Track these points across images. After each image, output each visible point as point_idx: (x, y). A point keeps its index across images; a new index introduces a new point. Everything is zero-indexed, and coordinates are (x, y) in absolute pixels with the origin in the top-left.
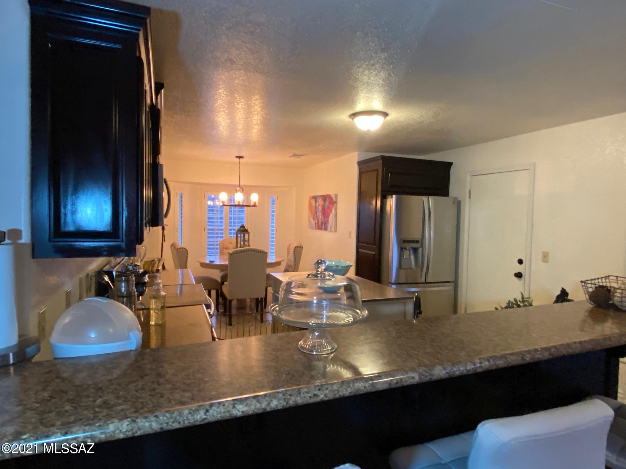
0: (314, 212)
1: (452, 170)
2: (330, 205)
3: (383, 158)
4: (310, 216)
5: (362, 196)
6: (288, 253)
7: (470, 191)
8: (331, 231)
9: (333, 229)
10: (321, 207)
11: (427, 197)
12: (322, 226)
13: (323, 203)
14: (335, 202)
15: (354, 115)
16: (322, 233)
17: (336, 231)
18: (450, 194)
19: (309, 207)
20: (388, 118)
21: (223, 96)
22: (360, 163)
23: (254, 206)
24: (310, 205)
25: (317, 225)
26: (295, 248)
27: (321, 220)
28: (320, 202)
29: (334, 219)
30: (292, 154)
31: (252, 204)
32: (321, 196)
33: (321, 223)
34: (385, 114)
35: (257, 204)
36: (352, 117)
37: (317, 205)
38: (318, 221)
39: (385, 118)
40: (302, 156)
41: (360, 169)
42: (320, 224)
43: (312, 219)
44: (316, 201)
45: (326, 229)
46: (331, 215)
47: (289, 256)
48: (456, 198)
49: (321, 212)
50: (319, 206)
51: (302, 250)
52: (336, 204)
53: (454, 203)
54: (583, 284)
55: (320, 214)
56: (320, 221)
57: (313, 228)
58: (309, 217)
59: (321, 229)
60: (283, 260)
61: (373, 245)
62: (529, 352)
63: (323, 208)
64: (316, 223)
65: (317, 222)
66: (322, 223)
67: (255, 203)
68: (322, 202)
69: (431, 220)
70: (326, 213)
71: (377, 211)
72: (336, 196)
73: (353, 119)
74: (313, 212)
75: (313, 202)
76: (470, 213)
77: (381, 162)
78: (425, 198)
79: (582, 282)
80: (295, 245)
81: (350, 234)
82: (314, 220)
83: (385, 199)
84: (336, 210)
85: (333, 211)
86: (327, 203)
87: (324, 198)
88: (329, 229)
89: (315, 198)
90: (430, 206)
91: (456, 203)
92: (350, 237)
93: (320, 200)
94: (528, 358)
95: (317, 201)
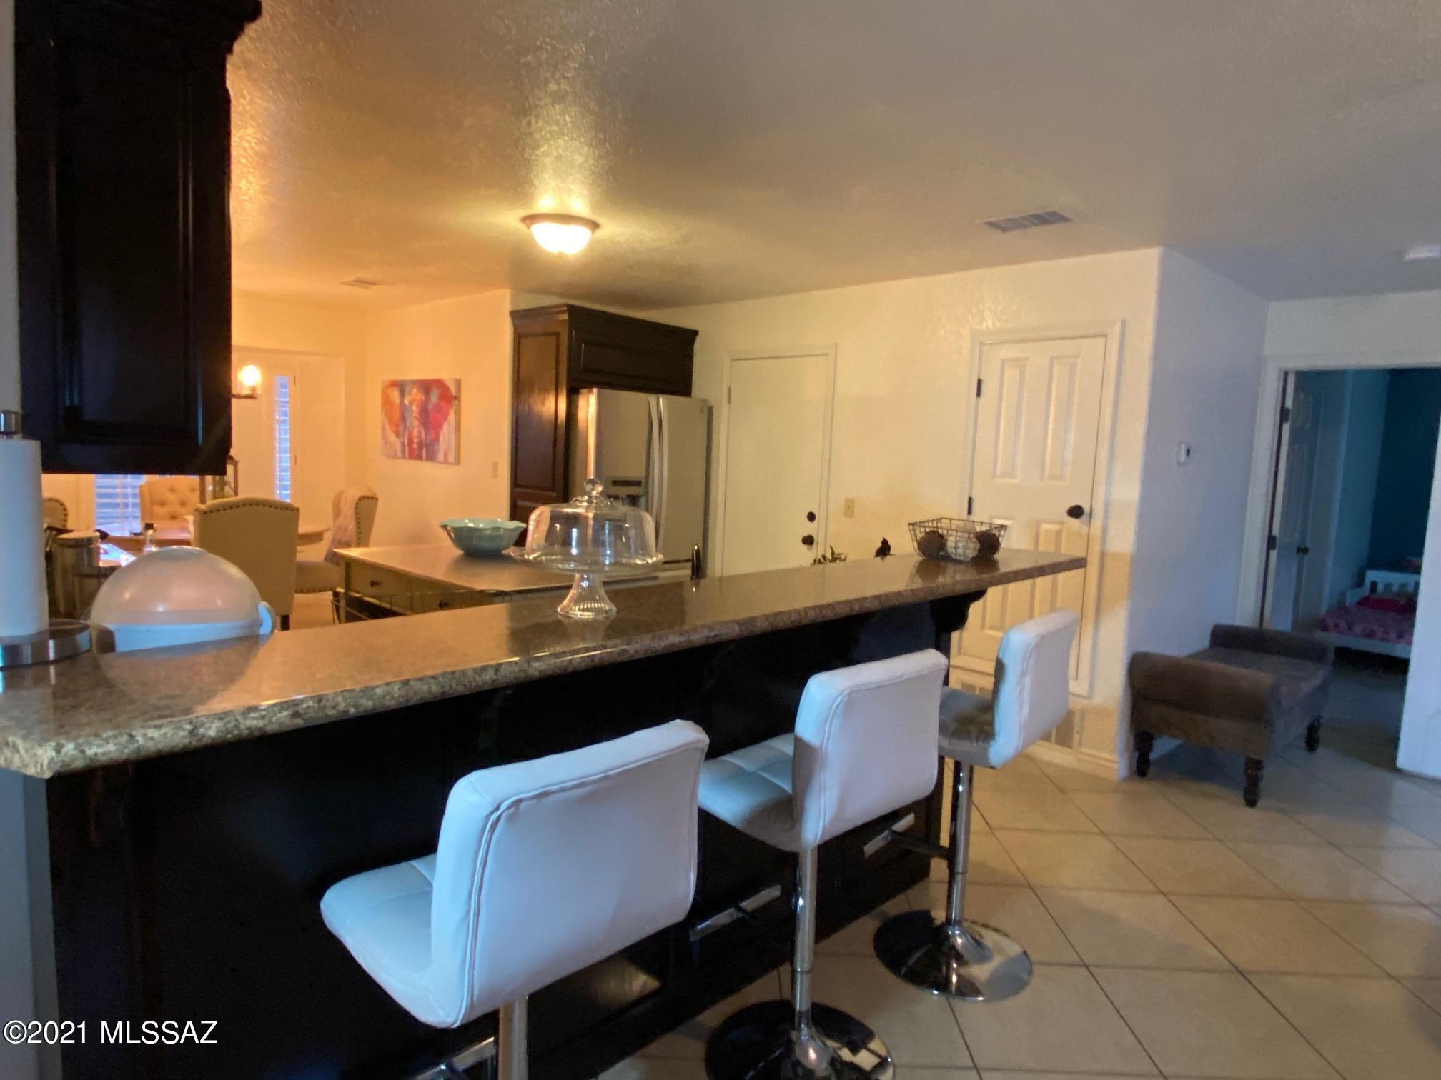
0: (397, 419)
1: (698, 346)
2: (442, 404)
3: (572, 309)
4: (387, 426)
5: (522, 386)
6: (337, 513)
7: (729, 389)
8: (446, 462)
9: (451, 458)
10: (417, 406)
11: (656, 396)
12: (422, 450)
13: (424, 398)
14: (456, 398)
15: (531, 219)
16: (425, 467)
17: (458, 461)
18: (693, 394)
19: (383, 405)
20: (600, 233)
21: (249, 142)
22: (515, 315)
23: (250, 397)
24: (386, 401)
25: (407, 449)
26: (360, 499)
27: (419, 436)
28: (415, 395)
29: (453, 436)
30: (353, 278)
31: (246, 392)
32: (414, 382)
33: (417, 443)
34: (594, 226)
35: (259, 392)
36: (528, 222)
37: (406, 402)
38: (411, 441)
39: (593, 232)
40: (374, 284)
41: (516, 327)
42: (415, 446)
43: (392, 437)
44: (402, 394)
45: (431, 457)
46: (445, 427)
47: (341, 520)
48: (705, 401)
49: (416, 418)
50: (411, 403)
51: (376, 505)
52: (457, 402)
53: (702, 411)
54: (911, 527)
55: (416, 423)
56: (416, 440)
57: (395, 457)
58: (383, 429)
59: (420, 457)
60: (327, 530)
61: (549, 490)
62: (857, 600)
63: (424, 411)
64: (403, 444)
65: (408, 443)
66: (420, 445)
67: (254, 389)
68: (420, 396)
69: (664, 438)
70: (431, 420)
71: (559, 421)
72: (458, 383)
73: (529, 226)
74: (396, 417)
75: (395, 395)
76: (728, 433)
77: (565, 316)
78: (652, 398)
79: (910, 524)
80: (359, 495)
81: (495, 467)
82: (397, 435)
83: (575, 396)
84: (458, 414)
85: (452, 417)
86: (434, 398)
87: (427, 386)
88: (441, 457)
89: (401, 386)
90: (661, 412)
91: (706, 410)
92: (495, 474)
93: (415, 390)
94: (856, 608)
95: (406, 393)
